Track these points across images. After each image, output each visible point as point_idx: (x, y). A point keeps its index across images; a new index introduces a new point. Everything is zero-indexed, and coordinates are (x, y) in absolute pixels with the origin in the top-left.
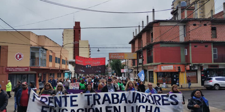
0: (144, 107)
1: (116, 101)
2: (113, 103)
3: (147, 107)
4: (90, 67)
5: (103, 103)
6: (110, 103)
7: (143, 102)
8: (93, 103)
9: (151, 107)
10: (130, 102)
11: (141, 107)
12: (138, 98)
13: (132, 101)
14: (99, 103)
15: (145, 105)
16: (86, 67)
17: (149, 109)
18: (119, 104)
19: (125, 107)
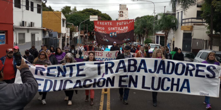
0: (169, 80)
1: (132, 68)
2: (129, 71)
3: (173, 79)
4: (116, 35)
5: (117, 71)
6: (125, 71)
7: (168, 73)
8: (105, 72)
9: (179, 80)
10: (150, 71)
11: (166, 80)
12: (162, 67)
13: (153, 70)
14: (112, 72)
15: (170, 76)
16: (110, 35)
17: (175, 82)
18: (136, 73)
19: (144, 77)
